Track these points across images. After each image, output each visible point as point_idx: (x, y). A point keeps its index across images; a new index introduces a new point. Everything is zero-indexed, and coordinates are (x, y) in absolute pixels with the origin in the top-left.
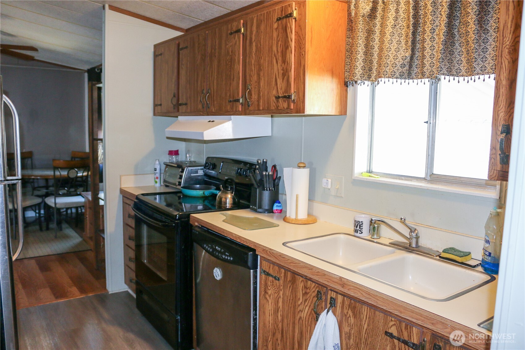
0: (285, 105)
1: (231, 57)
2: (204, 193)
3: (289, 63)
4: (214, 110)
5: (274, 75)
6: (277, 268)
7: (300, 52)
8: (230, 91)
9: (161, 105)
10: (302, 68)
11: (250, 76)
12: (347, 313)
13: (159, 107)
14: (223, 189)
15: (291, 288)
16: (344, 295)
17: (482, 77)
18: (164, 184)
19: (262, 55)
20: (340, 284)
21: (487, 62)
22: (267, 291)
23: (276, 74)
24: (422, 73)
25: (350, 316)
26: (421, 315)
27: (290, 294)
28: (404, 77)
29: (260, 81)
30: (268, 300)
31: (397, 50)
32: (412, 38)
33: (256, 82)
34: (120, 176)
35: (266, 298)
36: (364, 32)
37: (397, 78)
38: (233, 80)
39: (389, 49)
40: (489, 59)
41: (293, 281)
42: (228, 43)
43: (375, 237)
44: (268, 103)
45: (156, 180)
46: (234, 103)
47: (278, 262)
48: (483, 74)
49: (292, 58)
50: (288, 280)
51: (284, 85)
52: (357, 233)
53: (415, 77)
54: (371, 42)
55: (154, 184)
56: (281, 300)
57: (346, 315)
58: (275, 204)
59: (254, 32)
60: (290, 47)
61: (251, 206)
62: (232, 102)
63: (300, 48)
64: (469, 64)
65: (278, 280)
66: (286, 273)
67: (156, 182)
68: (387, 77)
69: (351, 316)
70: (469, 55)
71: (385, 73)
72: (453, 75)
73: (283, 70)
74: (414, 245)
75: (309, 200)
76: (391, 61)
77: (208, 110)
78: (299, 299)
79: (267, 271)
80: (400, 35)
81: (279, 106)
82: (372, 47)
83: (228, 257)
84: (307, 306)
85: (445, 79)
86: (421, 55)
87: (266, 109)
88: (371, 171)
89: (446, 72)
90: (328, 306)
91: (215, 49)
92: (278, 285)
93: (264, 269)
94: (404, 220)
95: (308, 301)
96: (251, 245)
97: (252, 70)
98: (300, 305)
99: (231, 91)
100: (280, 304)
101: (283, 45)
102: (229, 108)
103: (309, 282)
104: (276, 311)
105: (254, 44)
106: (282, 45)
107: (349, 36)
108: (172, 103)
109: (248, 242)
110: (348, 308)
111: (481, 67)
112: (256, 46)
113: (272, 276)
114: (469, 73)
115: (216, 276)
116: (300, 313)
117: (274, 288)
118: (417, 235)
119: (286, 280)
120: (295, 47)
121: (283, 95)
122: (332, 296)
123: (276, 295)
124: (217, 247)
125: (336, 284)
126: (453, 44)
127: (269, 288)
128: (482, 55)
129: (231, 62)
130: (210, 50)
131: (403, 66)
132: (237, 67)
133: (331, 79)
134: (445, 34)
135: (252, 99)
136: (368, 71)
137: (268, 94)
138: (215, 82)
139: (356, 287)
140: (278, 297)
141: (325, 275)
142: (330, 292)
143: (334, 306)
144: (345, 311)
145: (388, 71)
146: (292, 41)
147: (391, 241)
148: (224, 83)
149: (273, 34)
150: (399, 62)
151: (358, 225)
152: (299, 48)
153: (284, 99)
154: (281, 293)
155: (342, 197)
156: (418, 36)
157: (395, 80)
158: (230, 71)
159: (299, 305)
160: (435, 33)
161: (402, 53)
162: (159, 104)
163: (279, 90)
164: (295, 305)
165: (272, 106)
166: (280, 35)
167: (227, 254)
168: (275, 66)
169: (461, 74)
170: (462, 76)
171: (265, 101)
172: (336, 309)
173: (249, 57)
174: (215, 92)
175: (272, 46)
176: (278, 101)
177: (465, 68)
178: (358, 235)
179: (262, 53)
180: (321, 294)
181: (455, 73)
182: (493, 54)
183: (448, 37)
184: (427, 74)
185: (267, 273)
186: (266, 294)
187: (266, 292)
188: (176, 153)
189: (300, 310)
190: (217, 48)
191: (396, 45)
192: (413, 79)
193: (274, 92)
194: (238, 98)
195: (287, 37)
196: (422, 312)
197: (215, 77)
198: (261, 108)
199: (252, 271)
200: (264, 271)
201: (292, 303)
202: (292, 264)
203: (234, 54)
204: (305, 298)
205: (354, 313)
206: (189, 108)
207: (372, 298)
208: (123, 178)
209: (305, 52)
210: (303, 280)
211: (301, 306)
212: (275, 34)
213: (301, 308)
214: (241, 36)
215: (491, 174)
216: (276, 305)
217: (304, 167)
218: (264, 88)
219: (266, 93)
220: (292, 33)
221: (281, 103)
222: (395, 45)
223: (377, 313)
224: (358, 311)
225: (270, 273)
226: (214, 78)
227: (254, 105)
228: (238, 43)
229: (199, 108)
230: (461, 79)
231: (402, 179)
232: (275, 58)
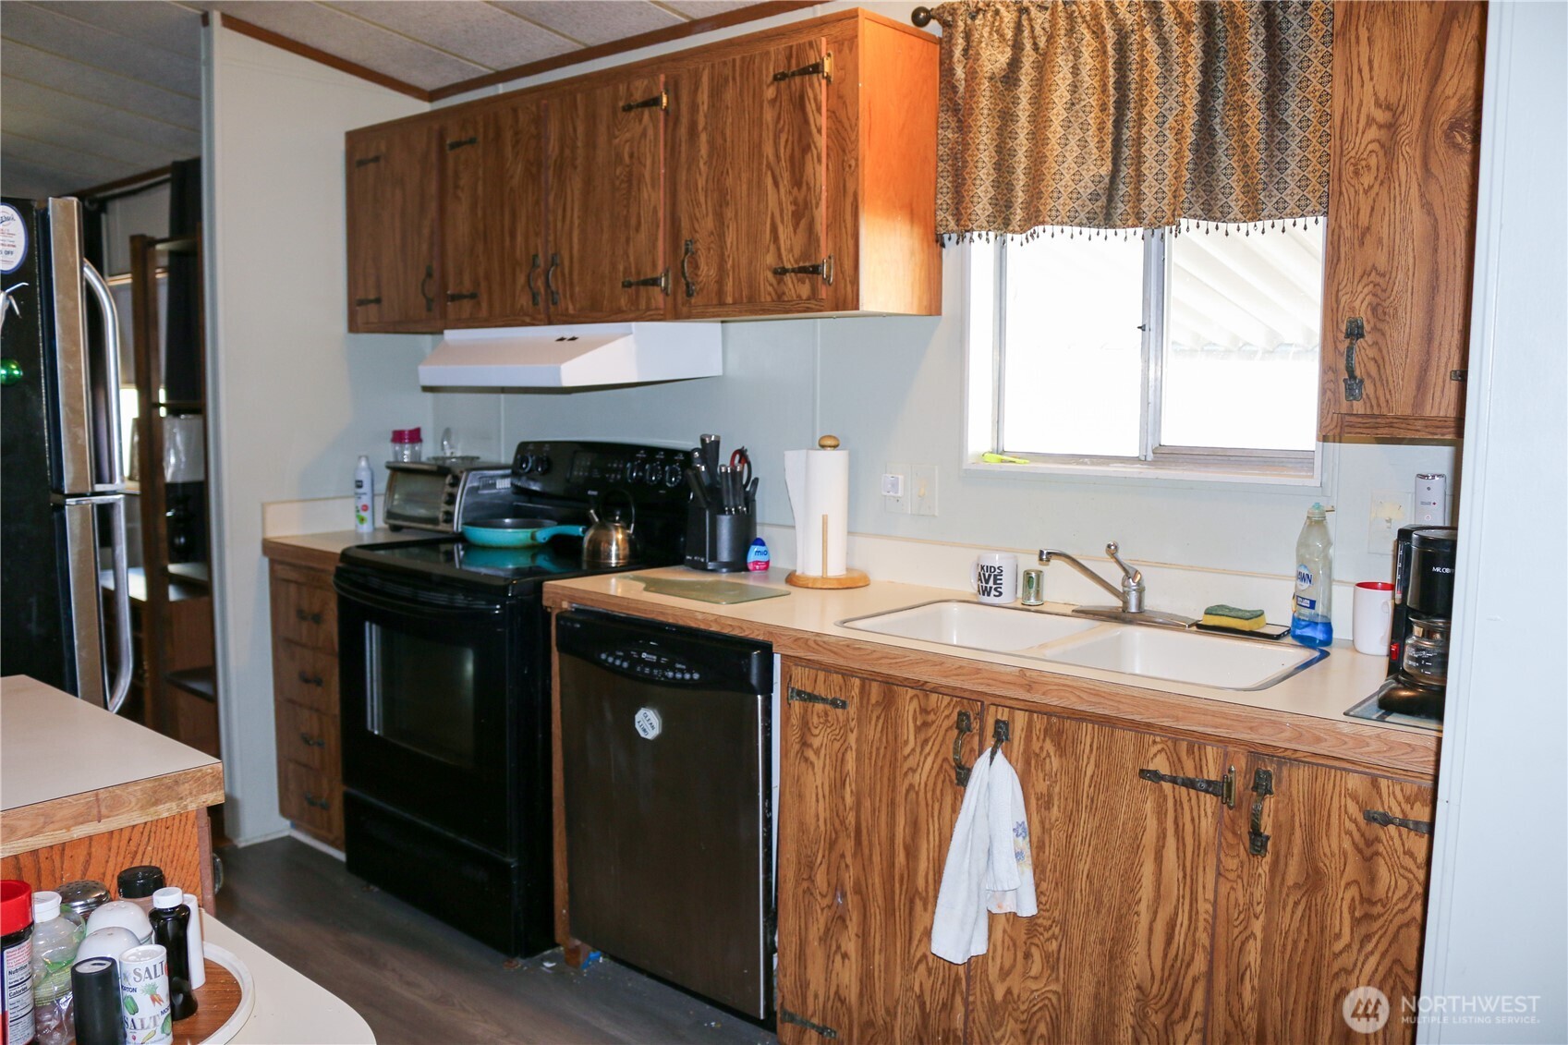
0: (805, 290)
1: (627, 169)
2: (533, 537)
3: (812, 185)
4: (575, 309)
5: (767, 215)
6: (837, 678)
7: (843, 161)
8: (628, 257)
9: (378, 301)
10: (849, 200)
11: (693, 218)
12: (1041, 748)
13: (373, 308)
14: (597, 520)
15: (881, 721)
16: (1032, 709)
17: (1279, 223)
18: (386, 523)
19: (728, 165)
20: (1021, 686)
21: (1288, 191)
22: (809, 742)
23: (773, 214)
24: (1138, 213)
25: (1048, 755)
26: (1225, 716)
27: (878, 735)
28: (1096, 222)
29: (724, 233)
30: (812, 764)
31: (1080, 160)
32: (1112, 134)
33: (712, 233)
34: (264, 506)
35: (806, 760)
36: (994, 117)
37: (1081, 225)
38: (637, 229)
39: (1060, 159)
40: (1292, 185)
41: (888, 701)
42: (617, 133)
43: (1032, 601)
44: (750, 287)
45: (364, 514)
46: (642, 288)
47: (841, 662)
48: (1302, 216)
49: (820, 175)
50: (873, 701)
51: (799, 242)
52: (989, 595)
53: (1119, 223)
54: (1008, 140)
55: (357, 526)
56: (851, 758)
57: (1037, 755)
58: (753, 547)
59: (704, 108)
60: (816, 148)
61: (688, 557)
62: (633, 288)
63: (844, 151)
64: (1250, 195)
65: (844, 705)
66: (867, 686)
67: (362, 520)
68: (1058, 223)
69: (1052, 754)
70: (1250, 175)
71: (1054, 213)
72: (1214, 219)
73: (795, 202)
74: (1133, 609)
75: (850, 533)
76: (1066, 186)
77: (552, 308)
78: (906, 742)
79: (809, 690)
80: (1084, 127)
81: (784, 293)
82: (1013, 153)
83: (683, 674)
84: (929, 754)
85: (1198, 227)
86: (1133, 174)
87: (745, 300)
88: (1001, 450)
89: (1200, 212)
90: (990, 741)
91: (574, 148)
92: (841, 720)
93: (798, 686)
94: (1116, 547)
95: (930, 744)
96: (757, 632)
97: (699, 204)
98: (909, 755)
99: (632, 259)
100: (851, 765)
101: (793, 143)
102: (623, 302)
103: (934, 697)
104: (838, 784)
105: (704, 138)
106: (790, 143)
107: (945, 125)
108: (424, 294)
109: (744, 626)
110: (1042, 737)
111: (1277, 202)
112: (708, 142)
113: (824, 700)
114: (1250, 215)
115: (644, 730)
116: (910, 774)
117: (829, 730)
118: (1139, 584)
119: (865, 702)
120: (827, 147)
121: (796, 266)
122: (999, 717)
123: (837, 745)
124: (644, 655)
125: (1011, 687)
126: (1212, 150)
127: (816, 732)
128: (1276, 176)
129: (630, 181)
130: (557, 151)
131: (1094, 197)
132: (649, 196)
133: (909, 227)
134: (1196, 128)
135: (701, 279)
136: (1004, 209)
137: (750, 263)
138: (576, 234)
139: (1064, 685)
140: (842, 751)
141: (978, 671)
142: (993, 708)
143: (1007, 739)
144: (1036, 746)
145: (1060, 208)
146: (819, 131)
147: (1074, 608)
148: (606, 236)
149: (761, 113)
150: (1086, 187)
151: (990, 576)
152: (840, 152)
153: (799, 275)
154: (852, 738)
155: (934, 516)
156: (1125, 130)
157: (1076, 230)
158: (627, 206)
159: (906, 758)
160: (1167, 125)
161: (1092, 167)
162: (372, 297)
163: (784, 253)
164: (896, 759)
165: (762, 294)
166: (785, 116)
167: (678, 666)
168: (770, 196)
169: (1231, 216)
170: (1235, 220)
171: (740, 282)
172: (1012, 746)
173: (689, 169)
174: (575, 260)
175: (760, 142)
176: (779, 282)
177: (1241, 203)
178: (991, 599)
179: (729, 160)
180: (968, 717)
181: (1219, 215)
182: (1299, 174)
183: (1201, 135)
184: (1149, 215)
185: (809, 694)
186: (805, 749)
187: (805, 744)
188: (415, 436)
189: (910, 769)
190: (579, 144)
191: (1076, 148)
192: (1113, 227)
193: (770, 259)
194: (654, 276)
195: (806, 122)
196: (1226, 710)
197: (576, 222)
198: (729, 300)
199: (759, 697)
200: (799, 693)
201: (884, 756)
202: (883, 661)
203: (640, 163)
204: (922, 736)
205: (1059, 744)
206: (484, 305)
207: (1106, 701)
208: (271, 511)
209: (857, 160)
210: (916, 696)
211: (911, 757)
212: (769, 115)
213: (911, 762)
214: (662, 115)
215: (1324, 424)
216: (838, 768)
217: (835, 447)
218: (738, 248)
219: (744, 261)
220: (820, 114)
221: (791, 285)
222: (1073, 150)
223: (1118, 733)
224: (1070, 738)
225: (816, 693)
226: (572, 222)
227: (705, 292)
228: (650, 132)
229: (522, 306)
230: (1232, 227)
231: (1086, 464)
232: (769, 173)
